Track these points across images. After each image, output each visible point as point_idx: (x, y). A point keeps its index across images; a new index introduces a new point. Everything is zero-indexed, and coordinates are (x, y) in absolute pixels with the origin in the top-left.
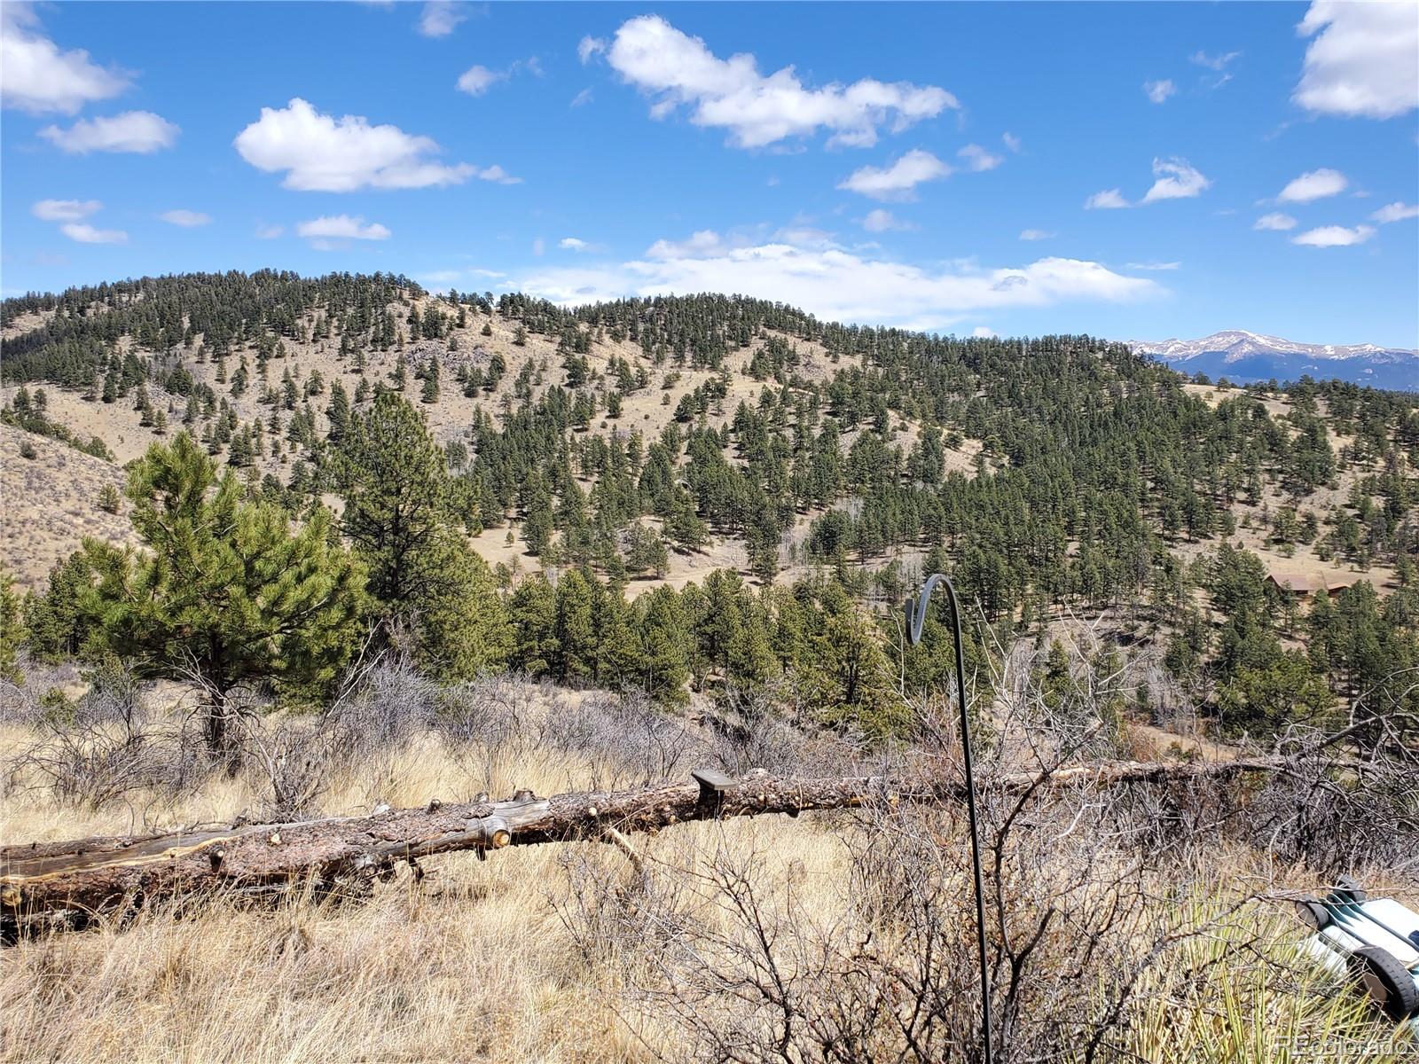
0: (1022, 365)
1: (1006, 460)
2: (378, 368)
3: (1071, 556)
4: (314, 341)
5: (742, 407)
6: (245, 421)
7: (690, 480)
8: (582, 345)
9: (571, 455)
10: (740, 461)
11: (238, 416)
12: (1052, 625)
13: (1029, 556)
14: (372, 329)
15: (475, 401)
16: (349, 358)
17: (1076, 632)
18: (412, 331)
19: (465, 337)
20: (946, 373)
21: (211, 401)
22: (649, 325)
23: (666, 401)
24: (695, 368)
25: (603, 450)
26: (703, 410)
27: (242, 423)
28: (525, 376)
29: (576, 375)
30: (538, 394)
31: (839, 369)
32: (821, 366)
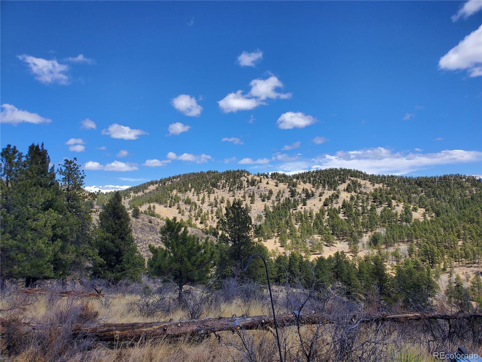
0: (436, 184)
1: (434, 215)
2: (239, 195)
3: (460, 246)
4: (222, 189)
5: (344, 201)
6: (205, 211)
7: (329, 223)
8: (294, 185)
9: (292, 217)
10: (344, 217)
11: (203, 210)
12: (455, 269)
13: (444, 246)
14: (237, 184)
15: (265, 203)
16: (231, 193)
17: (465, 271)
18: (248, 184)
19: (262, 185)
20: (410, 188)
21: (196, 206)
22: (314, 178)
23: (320, 200)
24: (329, 190)
25: (302, 215)
26: (332, 202)
27: (204, 211)
28: (278, 195)
29: (293, 193)
30: (282, 200)
31: (375, 188)
32: (369, 188)
